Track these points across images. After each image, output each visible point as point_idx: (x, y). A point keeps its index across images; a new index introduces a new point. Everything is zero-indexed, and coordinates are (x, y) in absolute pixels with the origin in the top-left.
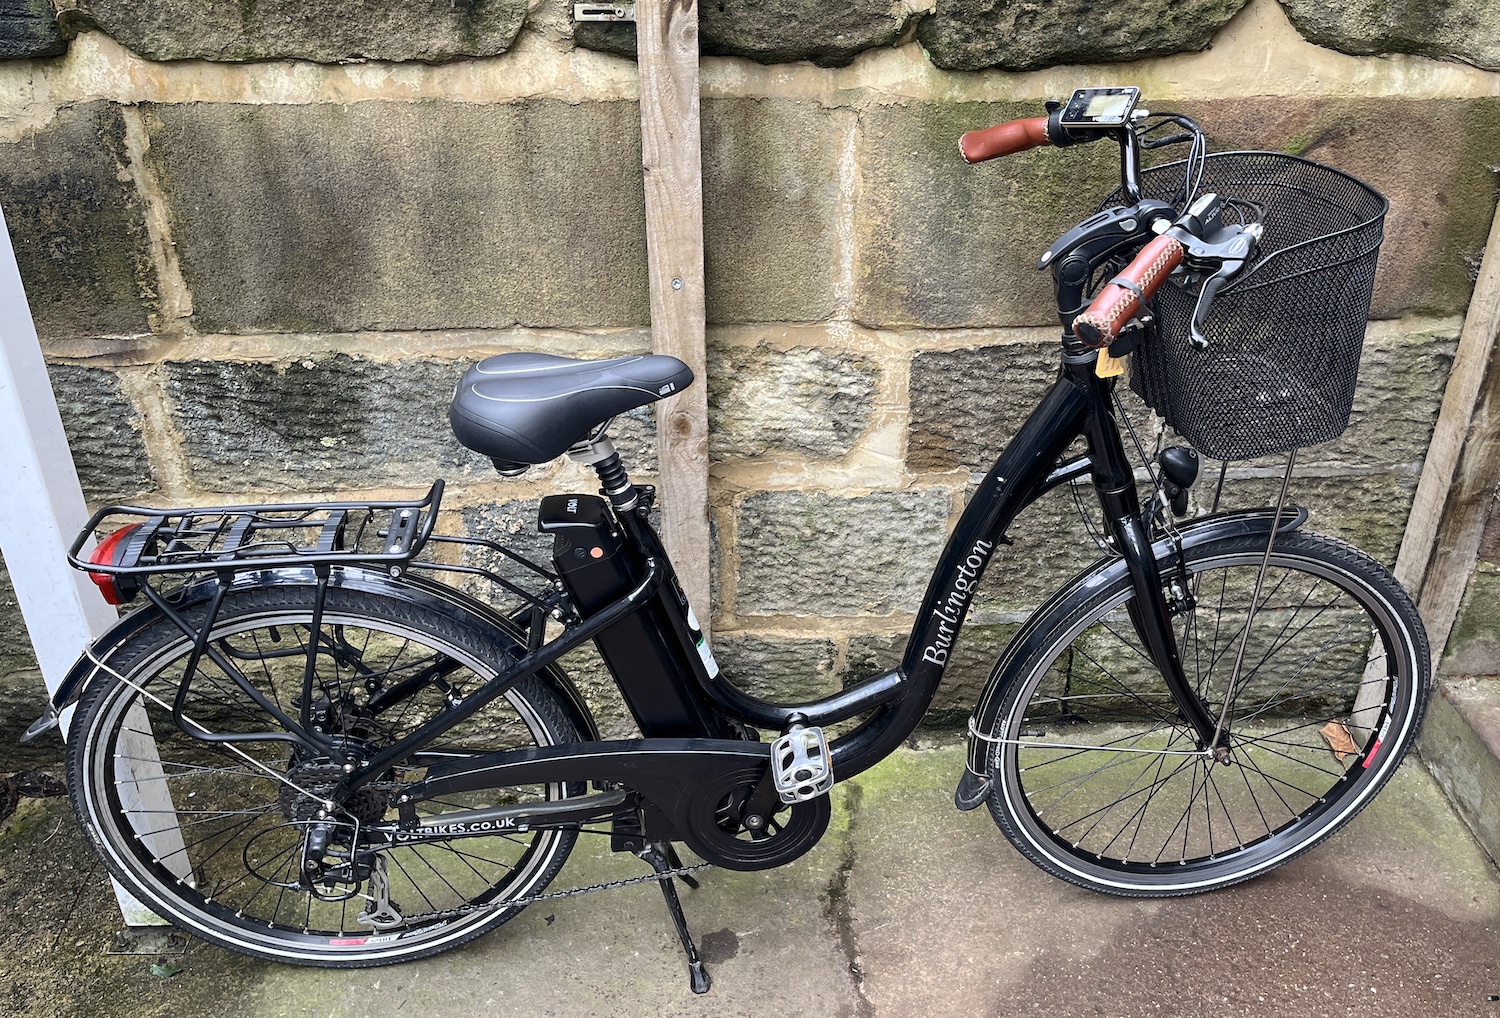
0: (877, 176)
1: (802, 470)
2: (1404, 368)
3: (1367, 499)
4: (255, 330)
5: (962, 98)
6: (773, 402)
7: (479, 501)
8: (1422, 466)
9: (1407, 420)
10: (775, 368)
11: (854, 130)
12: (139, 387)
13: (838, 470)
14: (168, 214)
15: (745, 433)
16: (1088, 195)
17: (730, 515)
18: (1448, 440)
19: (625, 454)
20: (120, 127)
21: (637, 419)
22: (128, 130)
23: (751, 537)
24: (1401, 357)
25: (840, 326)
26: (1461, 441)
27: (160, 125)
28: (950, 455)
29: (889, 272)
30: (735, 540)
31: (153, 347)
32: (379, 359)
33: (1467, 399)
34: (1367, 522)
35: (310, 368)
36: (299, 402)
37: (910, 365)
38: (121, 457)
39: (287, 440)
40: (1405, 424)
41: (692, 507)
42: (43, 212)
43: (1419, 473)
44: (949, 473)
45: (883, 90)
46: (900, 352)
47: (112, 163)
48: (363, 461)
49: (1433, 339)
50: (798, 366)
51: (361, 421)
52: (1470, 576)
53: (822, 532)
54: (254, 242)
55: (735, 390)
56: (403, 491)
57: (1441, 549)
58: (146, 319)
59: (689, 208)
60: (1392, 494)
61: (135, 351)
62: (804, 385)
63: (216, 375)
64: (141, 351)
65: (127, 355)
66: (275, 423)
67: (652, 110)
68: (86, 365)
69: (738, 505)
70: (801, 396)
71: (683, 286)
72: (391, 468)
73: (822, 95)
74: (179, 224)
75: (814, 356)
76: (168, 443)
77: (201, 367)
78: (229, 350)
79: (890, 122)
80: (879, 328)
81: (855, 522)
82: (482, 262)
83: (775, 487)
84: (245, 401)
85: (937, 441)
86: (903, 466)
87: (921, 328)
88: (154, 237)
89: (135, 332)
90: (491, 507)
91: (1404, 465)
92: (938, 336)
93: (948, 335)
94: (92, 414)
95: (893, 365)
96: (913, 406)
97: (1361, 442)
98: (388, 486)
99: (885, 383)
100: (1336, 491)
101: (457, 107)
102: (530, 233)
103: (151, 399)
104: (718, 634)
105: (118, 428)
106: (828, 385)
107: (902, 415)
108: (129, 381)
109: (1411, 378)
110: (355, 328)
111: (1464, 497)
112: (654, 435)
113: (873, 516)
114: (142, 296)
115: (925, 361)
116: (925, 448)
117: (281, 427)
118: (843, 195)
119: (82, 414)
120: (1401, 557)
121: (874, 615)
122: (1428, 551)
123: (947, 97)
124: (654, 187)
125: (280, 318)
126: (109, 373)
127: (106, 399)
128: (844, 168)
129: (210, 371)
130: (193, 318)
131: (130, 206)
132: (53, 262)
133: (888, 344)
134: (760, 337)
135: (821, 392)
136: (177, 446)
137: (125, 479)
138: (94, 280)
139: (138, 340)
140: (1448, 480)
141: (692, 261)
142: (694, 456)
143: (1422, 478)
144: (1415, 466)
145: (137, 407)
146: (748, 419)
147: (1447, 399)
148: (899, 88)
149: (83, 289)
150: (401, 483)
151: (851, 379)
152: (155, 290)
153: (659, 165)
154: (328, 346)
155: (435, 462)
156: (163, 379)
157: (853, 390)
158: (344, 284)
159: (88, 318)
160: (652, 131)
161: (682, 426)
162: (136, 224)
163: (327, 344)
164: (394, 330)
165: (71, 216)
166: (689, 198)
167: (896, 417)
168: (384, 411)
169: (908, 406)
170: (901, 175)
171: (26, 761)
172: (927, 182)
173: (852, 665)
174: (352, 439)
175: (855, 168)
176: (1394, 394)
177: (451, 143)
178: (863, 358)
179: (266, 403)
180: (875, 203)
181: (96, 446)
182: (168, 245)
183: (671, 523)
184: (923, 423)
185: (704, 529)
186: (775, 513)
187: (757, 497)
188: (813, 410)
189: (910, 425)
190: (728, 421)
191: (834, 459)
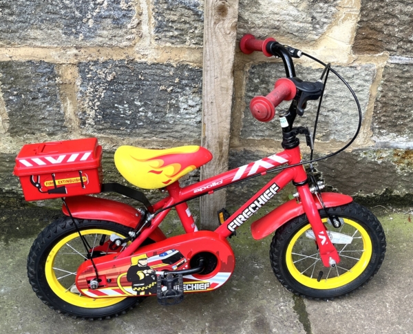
7: (89, 59)
15: (256, 23)
19: (180, 32)
21: (189, 9)
23: (253, 91)
28: (379, 44)
30: (244, 92)
41: (224, 66)
44: (377, 55)
48: (14, 27)
56: (40, 49)
72: (32, 33)
85: (373, 34)
86: (350, 48)
90: (96, 63)
96: (362, 10)
98: (30, 45)
107: (355, 15)
112: (201, 21)
142: (228, 32)
146: (259, 13)
150: (39, 44)
155: (61, 31)
161: (222, 10)
167: (351, 17)
169: (359, 10)
183: (211, 77)
184: (366, 21)
185: (231, 82)
186: (269, 76)
187: (259, 65)
188: (300, 9)
189: (359, 22)
190: (247, 13)
191: (309, 42)
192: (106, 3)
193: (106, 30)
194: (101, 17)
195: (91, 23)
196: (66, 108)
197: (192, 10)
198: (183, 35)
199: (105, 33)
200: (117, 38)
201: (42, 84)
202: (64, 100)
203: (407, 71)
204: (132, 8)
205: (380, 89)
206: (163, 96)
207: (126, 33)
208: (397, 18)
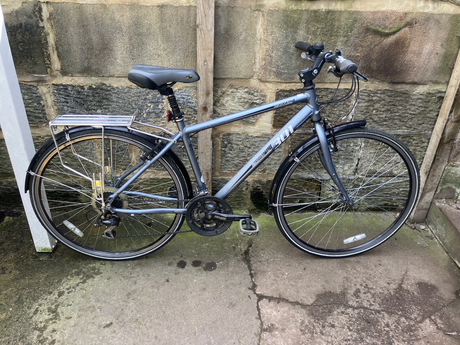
0: (268, 32)
1: (241, 127)
2: (428, 100)
3: (415, 142)
4: (79, 75)
5: (295, 8)
6: (233, 104)
8: (432, 133)
9: (428, 117)
10: (234, 93)
11: (261, 18)
12: (44, 92)
13: (252, 127)
14: (54, 37)
15: (224, 114)
16: (332, 41)
17: (219, 140)
18: (441, 123)
19: (187, 119)
20: (40, 10)
21: (192, 108)
22: (43, 10)
23: (224, 147)
24: (427, 97)
25: (254, 80)
26: (445, 123)
27: (52, 9)
29: (270, 63)
30: (220, 148)
31: (49, 79)
32: (115, 86)
33: (447, 110)
34: (414, 150)
35: (94, 88)
36: (91, 99)
37: (275, 94)
38: (38, 113)
39: (87, 110)
40: (427, 119)
41: (207, 135)
42: (17, 35)
43: (431, 135)
45: (271, 5)
46: (273, 90)
47: (38, 20)
49: (438, 91)
50: (241, 93)
51: (110, 105)
52: (445, 167)
53: (246, 147)
54: (79, 47)
55: (222, 100)
57: (437, 158)
58: (47, 70)
59: (210, 39)
60: (422, 141)
61: (43, 80)
62: (243, 99)
63: (67, 89)
64: (45, 80)
65: (41, 81)
66: (84, 105)
67: (200, 7)
68: (29, 84)
69: (221, 137)
70: (241, 103)
71: (207, 64)
73: (252, 6)
74: (57, 41)
75: (246, 90)
76: (52, 109)
77: (63, 86)
78: (71, 81)
79: (272, 15)
80: (267, 82)
81: (257, 144)
82: (147, 56)
83: (233, 132)
84: (75, 97)
85: (283, 119)
86: (272, 126)
87: (279, 82)
88: (50, 44)
89: (44, 74)
91: (426, 132)
92: (284, 85)
93: (287, 85)
94: (30, 99)
95: (270, 94)
97: (413, 124)
99: (267, 100)
100: (405, 139)
101: (141, 6)
102: (162, 47)
103: (48, 96)
104: (214, 178)
105: (38, 104)
106: (250, 99)
108: (42, 90)
109: (430, 104)
110: (108, 76)
111: (445, 141)
112: (197, 114)
113: (262, 142)
114: (46, 63)
115: (280, 93)
116: (279, 121)
117: (85, 106)
118: (257, 38)
119: (27, 99)
120: (424, 161)
121: (261, 173)
122: (433, 158)
123: (290, 8)
124: (200, 32)
125: (86, 71)
126: (36, 87)
127: (34, 95)
128: (258, 29)
129: (65, 87)
130: (61, 70)
131: (43, 34)
132: (20, 51)
133: (269, 87)
134: (230, 83)
135: (248, 102)
136: (55, 110)
137: (39, 120)
138: (32, 57)
139: (44, 76)
140: (440, 136)
141: (210, 56)
142: (209, 119)
143: (432, 136)
144: (430, 132)
145: (44, 98)
146: (225, 110)
147: (441, 111)
148: (276, 4)
149: (28, 60)
151: (257, 98)
152: (50, 61)
153: (201, 25)
154: (100, 81)
156: (51, 90)
157: (258, 102)
158: (105, 62)
159: (30, 69)
160: (200, 14)
161: (205, 109)
162: (44, 40)
163: (100, 80)
164: (120, 77)
165: (25, 37)
166: (210, 36)
168: (116, 102)
170: (275, 32)
171: (8, 206)
172: (283, 35)
173: (253, 189)
174: (106, 111)
175: (261, 30)
176: (425, 109)
177: (139, 18)
178: (261, 91)
179: (81, 98)
180: (267, 41)
181: (32, 110)
182: (54, 47)
183: (201, 140)
184: (279, 113)
185: (211, 142)
186: (232, 140)
187: (227, 135)
188: (245, 107)
189: (275, 114)
190: (219, 110)
191: (251, 123)
192: (152, 106)
193: (152, 118)
194: (150, 112)
195: (145, 116)
196: (132, 156)
197: (193, 109)
198: (189, 121)
199: (152, 120)
200: (157, 122)
201: (121, 144)
202: (131, 152)
203: (303, 137)
204: (164, 108)
205: (289, 146)
206: (180, 150)
207: (162, 120)
208: (294, 111)
